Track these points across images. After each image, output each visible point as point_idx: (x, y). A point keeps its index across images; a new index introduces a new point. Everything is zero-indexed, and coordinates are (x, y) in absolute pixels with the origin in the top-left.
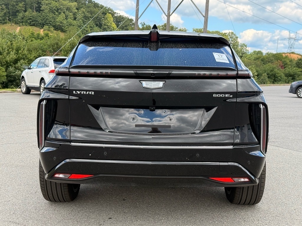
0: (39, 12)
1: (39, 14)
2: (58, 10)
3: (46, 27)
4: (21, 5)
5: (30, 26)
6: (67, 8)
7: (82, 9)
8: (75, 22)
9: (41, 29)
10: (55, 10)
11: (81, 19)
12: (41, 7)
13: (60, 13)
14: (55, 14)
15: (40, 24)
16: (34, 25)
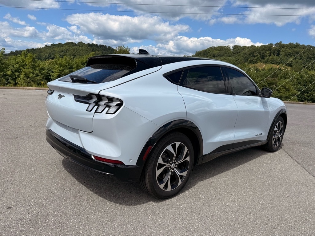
0: (278, 56)
1: (278, 57)
2: (290, 54)
3: (281, 64)
4: (268, 53)
5: (271, 64)
6: (297, 53)
7: (307, 53)
8: (301, 61)
9: (277, 66)
10: (288, 54)
11: (305, 59)
12: (280, 53)
13: (291, 56)
14: (288, 57)
15: (278, 63)
16: (273, 64)
